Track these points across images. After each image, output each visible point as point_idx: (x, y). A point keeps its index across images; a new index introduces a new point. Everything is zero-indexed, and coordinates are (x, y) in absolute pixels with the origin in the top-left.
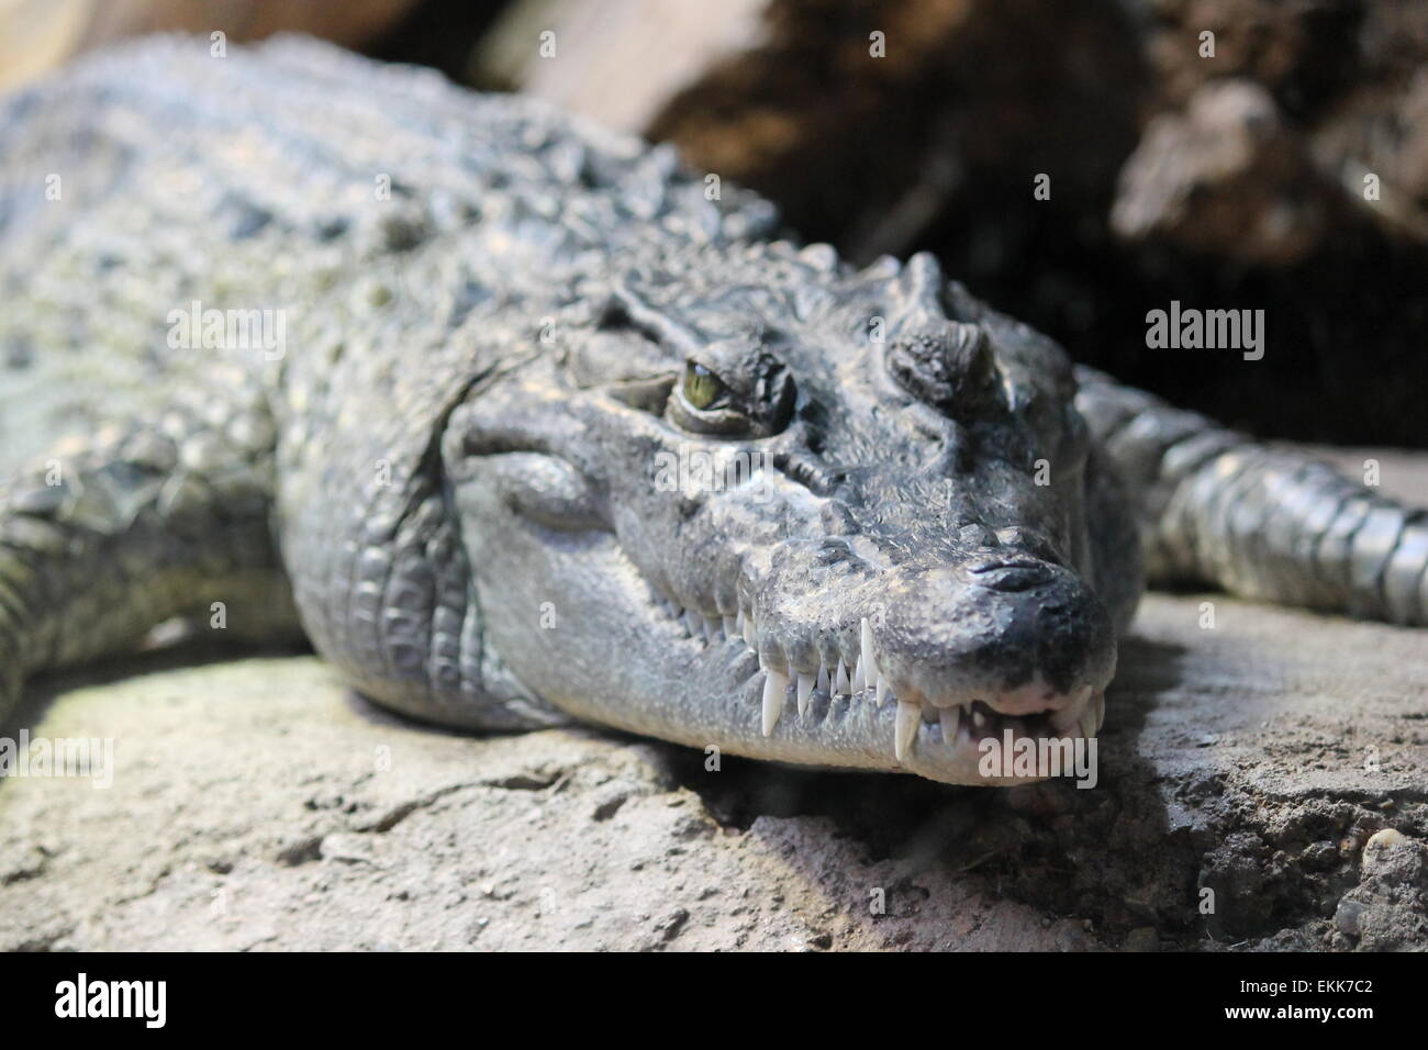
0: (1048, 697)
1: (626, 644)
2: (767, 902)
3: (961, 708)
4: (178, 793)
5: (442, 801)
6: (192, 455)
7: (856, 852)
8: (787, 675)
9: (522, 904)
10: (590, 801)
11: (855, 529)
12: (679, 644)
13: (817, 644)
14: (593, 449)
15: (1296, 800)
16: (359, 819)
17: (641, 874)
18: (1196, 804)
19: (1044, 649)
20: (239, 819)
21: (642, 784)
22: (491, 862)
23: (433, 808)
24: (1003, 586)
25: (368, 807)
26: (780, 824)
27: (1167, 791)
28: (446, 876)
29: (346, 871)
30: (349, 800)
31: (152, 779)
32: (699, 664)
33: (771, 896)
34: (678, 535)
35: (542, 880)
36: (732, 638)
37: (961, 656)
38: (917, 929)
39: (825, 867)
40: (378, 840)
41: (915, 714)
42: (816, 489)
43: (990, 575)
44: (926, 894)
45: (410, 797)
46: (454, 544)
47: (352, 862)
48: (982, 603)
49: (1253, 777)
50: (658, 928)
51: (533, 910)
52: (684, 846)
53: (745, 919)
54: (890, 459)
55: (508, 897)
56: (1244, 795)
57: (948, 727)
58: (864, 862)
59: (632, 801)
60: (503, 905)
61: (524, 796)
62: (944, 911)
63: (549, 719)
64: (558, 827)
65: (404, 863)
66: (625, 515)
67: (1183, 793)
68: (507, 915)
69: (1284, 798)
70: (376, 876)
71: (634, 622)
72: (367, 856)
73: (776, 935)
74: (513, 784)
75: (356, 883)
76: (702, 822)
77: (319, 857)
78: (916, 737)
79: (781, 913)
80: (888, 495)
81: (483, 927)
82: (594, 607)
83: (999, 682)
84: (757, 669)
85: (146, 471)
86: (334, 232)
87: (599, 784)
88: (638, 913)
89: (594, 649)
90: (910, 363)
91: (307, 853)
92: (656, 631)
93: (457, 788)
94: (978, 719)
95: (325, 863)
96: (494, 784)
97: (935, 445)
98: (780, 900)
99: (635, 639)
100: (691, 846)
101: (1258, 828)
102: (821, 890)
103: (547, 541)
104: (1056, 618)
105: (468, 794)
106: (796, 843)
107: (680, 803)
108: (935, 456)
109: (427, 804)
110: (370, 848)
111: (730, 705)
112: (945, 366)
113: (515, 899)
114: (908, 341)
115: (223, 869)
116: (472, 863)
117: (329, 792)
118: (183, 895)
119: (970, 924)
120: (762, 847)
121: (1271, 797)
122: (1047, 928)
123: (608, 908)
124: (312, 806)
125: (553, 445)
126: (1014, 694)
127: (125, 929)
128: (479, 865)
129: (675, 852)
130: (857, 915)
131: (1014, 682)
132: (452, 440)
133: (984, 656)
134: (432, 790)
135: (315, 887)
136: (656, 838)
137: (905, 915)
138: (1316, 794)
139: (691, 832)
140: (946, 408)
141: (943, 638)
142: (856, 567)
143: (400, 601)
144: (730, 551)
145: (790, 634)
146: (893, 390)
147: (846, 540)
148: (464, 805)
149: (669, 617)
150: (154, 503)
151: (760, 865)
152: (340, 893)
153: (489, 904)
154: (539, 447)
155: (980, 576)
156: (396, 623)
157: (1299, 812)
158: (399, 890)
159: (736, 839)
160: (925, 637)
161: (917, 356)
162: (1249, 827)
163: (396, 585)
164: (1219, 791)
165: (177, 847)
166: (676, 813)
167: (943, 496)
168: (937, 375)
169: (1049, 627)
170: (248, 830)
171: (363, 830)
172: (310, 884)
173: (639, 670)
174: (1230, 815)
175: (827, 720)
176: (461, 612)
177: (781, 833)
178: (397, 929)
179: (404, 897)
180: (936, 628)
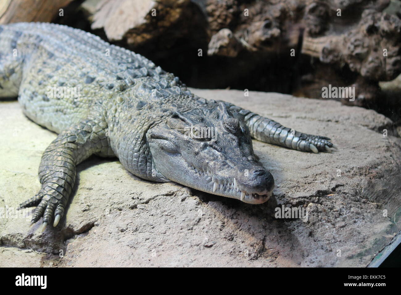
0: (267, 192)
1: (185, 173)
2: (213, 216)
3: (253, 194)
4: (109, 195)
5: (156, 198)
6: (94, 129)
7: (226, 207)
8: (218, 183)
9: (172, 216)
10: (180, 198)
11: (226, 159)
12: (195, 174)
13: (225, 180)
14: (177, 141)
15: (297, 199)
16: (142, 201)
17: (191, 211)
18: (281, 199)
19: (266, 185)
20: (121, 201)
21: (188, 195)
22: (166, 209)
23: (154, 200)
24: (259, 175)
25: (143, 199)
26: (213, 203)
27: (276, 198)
28: (159, 211)
29: (142, 211)
30: (140, 198)
31: (103, 192)
32: (200, 178)
33: (214, 215)
34: (195, 157)
35: (175, 212)
36: (206, 175)
37: (254, 187)
38: (239, 221)
39: (222, 210)
40: (146, 205)
41: (244, 194)
42: (218, 151)
43: (256, 173)
44: (239, 215)
45: (150, 197)
46: (149, 151)
47: (143, 209)
48: (256, 178)
49: (289, 194)
50: (196, 221)
51: (174, 218)
52: (198, 206)
53: (210, 219)
54: (228, 144)
55: (170, 215)
56: (288, 198)
57: (250, 197)
58: (228, 209)
59: (187, 198)
60: (169, 217)
61: (169, 197)
62: (243, 218)
63: (167, 181)
64: (176, 203)
65: (151, 209)
66: (184, 152)
67: (279, 198)
68: (170, 218)
69: (295, 198)
70: (147, 211)
71: (186, 169)
72: (145, 208)
73: (216, 222)
74: (167, 195)
75: (144, 213)
76: (200, 202)
77: (136, 208)
78: (244, 197)
79: (216, 218)
80: (229, 151)
81: (167, 220)
82: (178, 166)
83: (260, 191)
84: (211, 181)
85: (87, 132)
86: (111, 87)
87: (181, 195)
88: (192, 218)
89: (178, 173)
90: (228, 127)
91: (134, 207)
92: (190, 171)
93: (158, 196)
94: (256, 196)
95: (138, 209)
96: (164, 195)
97: (234, 141)
98: (215, 216)
99: (187, 172)
100: (199, 206)
101: (291, 203)
102: (222, 214)
103: (168, 154)
104: (267, 180)
105: (160, 197)
106: (216, 206)
107: (196, 199)
108: (235, 143)
109: (153, 199)
110: (145, 207)
111: (206, 186)
112: (234, 127)
113: (171, 215)
114: (227, 123)
115: (120, 210)
116: (162, 209)
117: (136, 196)
118: (115, 214)
119: (247, 220)
120: (211, 207)
121: (293, 198)
122: (259, 221)
123: (187, 217)
124: (133, 198)
125: (169, 139)
126: (262, 192)
127: (106, 221)
128: (164, 210)
129: (196, 208)
130: (228, 218)
131: (262, 191)
132: (148, 135)
133: (257, 187)
134: (153, 196)
135: (137, 213)
136: (193, 205)
137: (237, 218)
138: (299, 197)
139: (199, 204)
140: (235, 134)
141: (250, 184)
142: (229, 166)
143: (141, 162)
144: (205, 162)
145: (219, 178)
146: (225, 131)
147: (225, 161)
148: (160, 199)
149: (192, 169)
150: (89, 138)
151: (211, 210)
152: (142, 214)
153: (167, 217)
154: (166, 139)
155: (255, 173)
156: (141, 165)
157: (297, 201)
158: (151, 214)
159: (206, 205)
160: (247, 183)
161: (229, 126)
162: (290, 203)
163: (140, 159)
164: (284, 197)
165: (111, 205)
166: (195, 201)
167: (238, 151)
168: (233, 129)
169: (267, 182)
170: (123, 203)
171: (143, 203)
172: (136, 213)
173: (188, 178)
174: (287, 202)
175: (226, 191)
176: (151, 163)
177: (213, 204)
178: (152, 221)
179: (152, 215)
180: (249, 182)
